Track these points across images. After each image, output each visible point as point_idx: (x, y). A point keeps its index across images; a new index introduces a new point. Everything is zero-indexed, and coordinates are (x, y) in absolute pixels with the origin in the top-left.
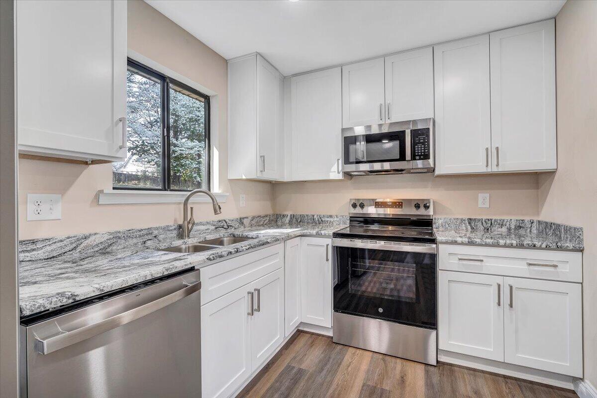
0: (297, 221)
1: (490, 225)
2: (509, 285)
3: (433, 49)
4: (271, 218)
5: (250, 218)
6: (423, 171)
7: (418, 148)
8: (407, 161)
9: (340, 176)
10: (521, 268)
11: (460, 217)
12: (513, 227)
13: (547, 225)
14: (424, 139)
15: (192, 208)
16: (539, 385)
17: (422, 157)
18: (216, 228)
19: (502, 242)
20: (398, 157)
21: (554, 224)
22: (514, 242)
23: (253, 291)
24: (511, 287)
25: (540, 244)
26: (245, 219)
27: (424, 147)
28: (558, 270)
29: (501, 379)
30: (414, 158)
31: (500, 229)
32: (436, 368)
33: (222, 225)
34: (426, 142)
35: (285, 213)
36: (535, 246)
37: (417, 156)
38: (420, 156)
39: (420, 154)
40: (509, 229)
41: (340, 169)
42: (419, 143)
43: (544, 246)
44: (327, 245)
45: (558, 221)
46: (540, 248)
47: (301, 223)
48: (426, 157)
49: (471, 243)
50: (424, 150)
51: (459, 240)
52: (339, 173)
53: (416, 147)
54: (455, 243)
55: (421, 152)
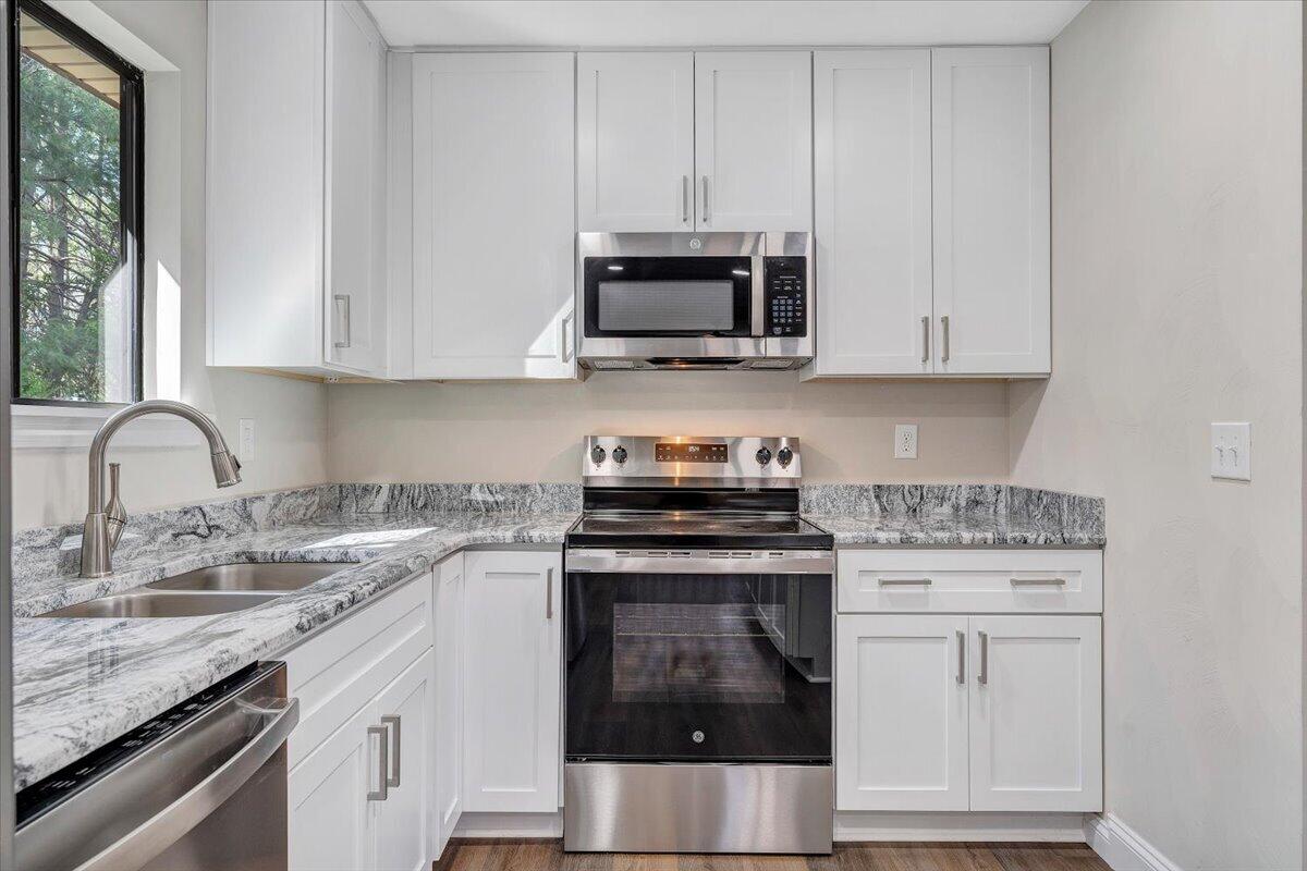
0: (413, 503)
1: (918, 500)
2: (980, 633)
3: (812, 57)
4: (326, 499)
5: (269, 500)
6: (780, 364)
7: (779, 305)
8: (754, 337)
9: (568, 370)
10: (997, 592)
11: (858, 483)
12: (963, 503)
13: (1030, 496)
14: (793, 285)
15: (114, 467)
16: (1028, 848)
17: (788, 330)
18: (176, 536)
19: (966, 536)
20: (731, 328)
21: (1047, 493)
22: (989, 536)
23: (378, 723)
24: (984, 637)
25: (1035, 536)
26: (258, 504)
27: (794, 305)
28: (1066, 589)
29: (963, 852)
30: (769, 331)
31: (937, 510)
32: (832, 858)
33: (191, 523)
34: (799, 292)
35: (371, 481)
36: (1025, 542)
37: (779, 325)
38: (783, 326)
39: (783, 321)
40: (956, 508)
41: (570, 348)
42: (782, 293)
43: (1041, 541)
44: (550, 572)
45: (1052, 486)
46: (1036, 546)
47: (428, 512)
48: (798, 329)
49: (906, 543)
50: (794, 311)
51: (882, 536)
52: (565, 360)
53: (775, 302)
54: (872, 544)
55: (787, 318)
